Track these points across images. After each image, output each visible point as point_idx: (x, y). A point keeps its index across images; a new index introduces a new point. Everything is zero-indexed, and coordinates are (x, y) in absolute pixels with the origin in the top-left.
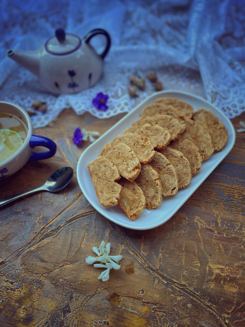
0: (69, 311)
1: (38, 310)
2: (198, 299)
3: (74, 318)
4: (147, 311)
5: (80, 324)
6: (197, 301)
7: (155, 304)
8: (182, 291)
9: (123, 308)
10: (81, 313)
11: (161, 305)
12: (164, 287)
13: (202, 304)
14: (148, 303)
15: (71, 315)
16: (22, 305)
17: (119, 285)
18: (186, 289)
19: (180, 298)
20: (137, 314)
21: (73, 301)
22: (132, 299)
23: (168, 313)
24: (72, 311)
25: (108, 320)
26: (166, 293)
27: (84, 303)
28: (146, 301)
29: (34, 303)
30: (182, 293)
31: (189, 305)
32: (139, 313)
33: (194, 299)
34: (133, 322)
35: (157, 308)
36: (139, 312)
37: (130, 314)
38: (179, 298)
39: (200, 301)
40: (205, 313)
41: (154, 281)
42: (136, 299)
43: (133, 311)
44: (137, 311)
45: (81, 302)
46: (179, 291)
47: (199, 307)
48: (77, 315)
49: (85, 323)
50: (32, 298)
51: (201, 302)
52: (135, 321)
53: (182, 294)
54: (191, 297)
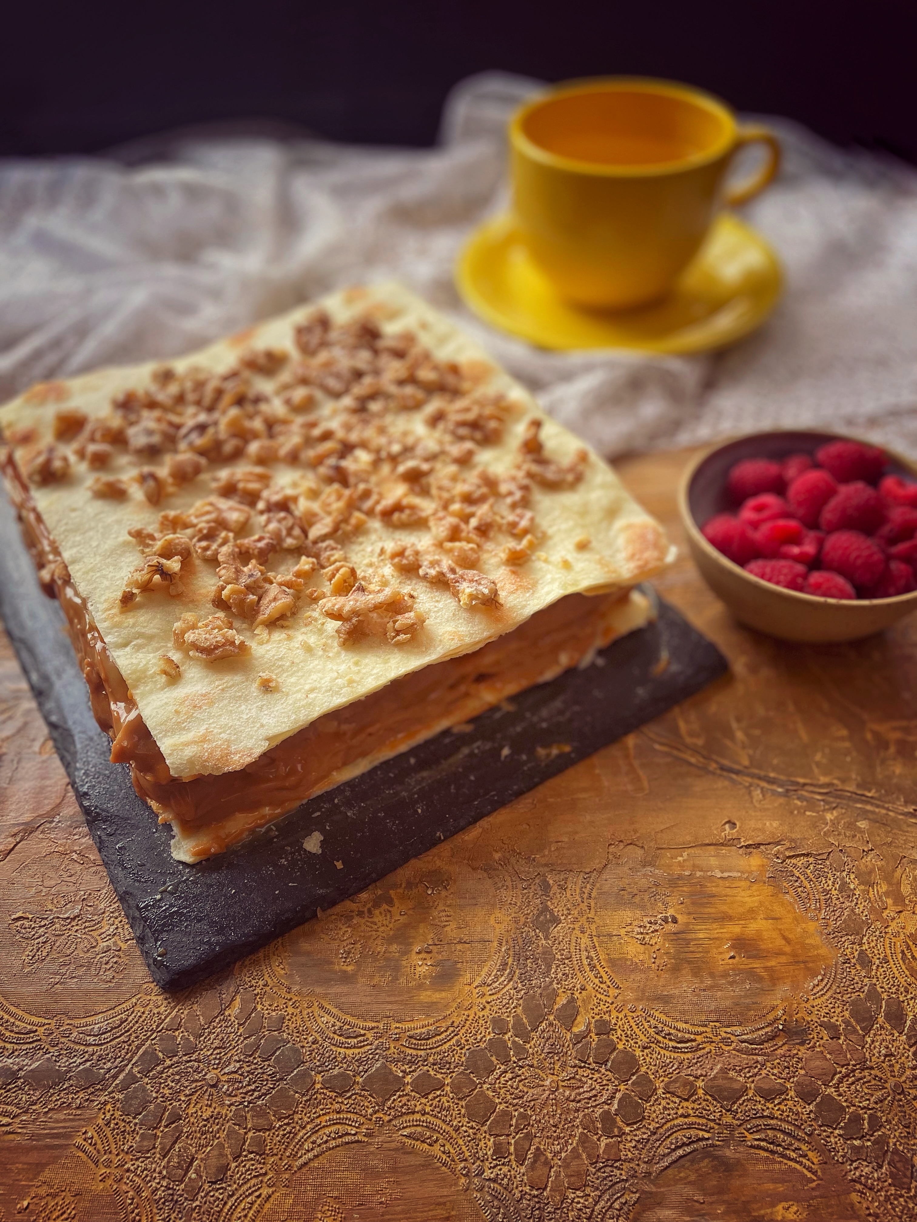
0: (556, 921)
1: (465, 943)
2: (878, 806)
3: (577, 932)
4: (763, 866)
5: (601, 943)
6: (877, 810)
7: (778, 843)
8: (831, 799)
9: (699, 874)
10: (589, 916)
11: (792, 840)
12: (782, 800)
13: (891, 814)
14: (758, 845)
15: (563, 928)
16: (411, 944)
17: (663, 827)
18: (839, 793)
19: (832, 814)
20: (740, 879)
21: (555, 894)
22: (712, 847)
23: (819, 855)
24: (562, 918)
25: (671, 912)
26: (792, 813)
27: (586, 891)
28: (750, 842)
29: (445, 929)
30: (832, 802)
31: (862, 824)
32: (746, 875)
33: (869, 807)
34: (738, 898)
35: (787, 849)
36: (742, 872)
37: (721, 882)
38: (829, 816)
39: (883, 807)
40: (907, 832)
41: (750, 793)
42: (722, 844)
43: (726, 875)
44: (739, 871)
45: (578, 891)
46: (823, 800)
47: (889, 822)
48: (580, 923)
49: (611, 936)
50: (434, 919)
51: (888, 809)
52: (743, 894)
53: (834, 805)
54: (859, 806)
